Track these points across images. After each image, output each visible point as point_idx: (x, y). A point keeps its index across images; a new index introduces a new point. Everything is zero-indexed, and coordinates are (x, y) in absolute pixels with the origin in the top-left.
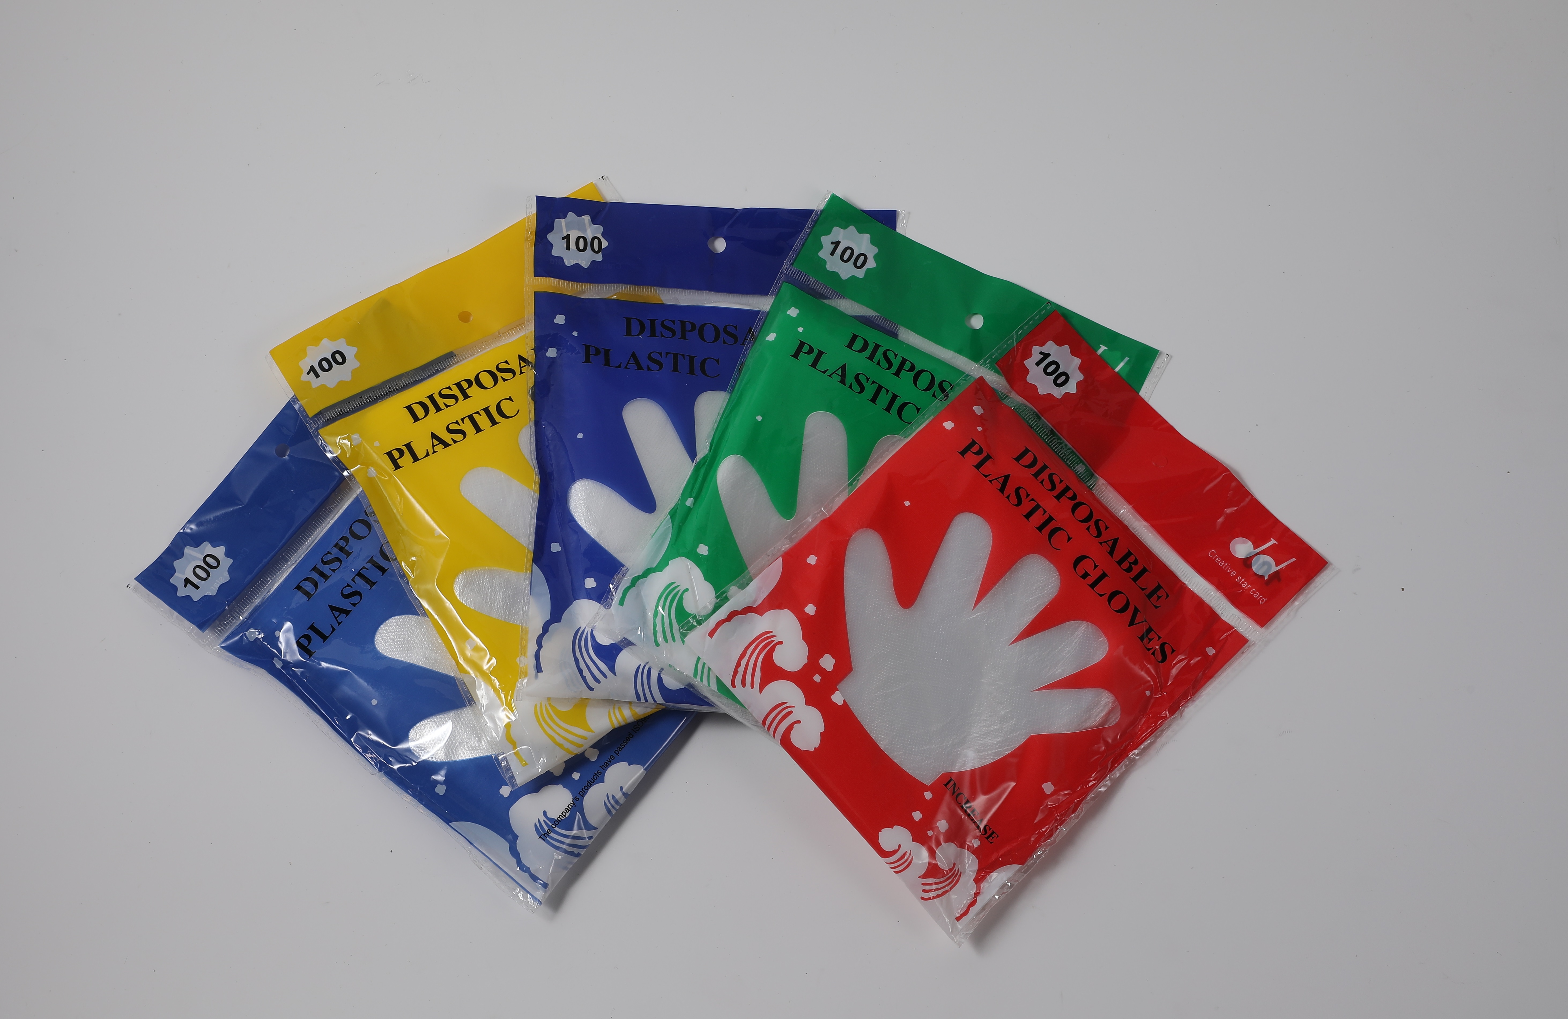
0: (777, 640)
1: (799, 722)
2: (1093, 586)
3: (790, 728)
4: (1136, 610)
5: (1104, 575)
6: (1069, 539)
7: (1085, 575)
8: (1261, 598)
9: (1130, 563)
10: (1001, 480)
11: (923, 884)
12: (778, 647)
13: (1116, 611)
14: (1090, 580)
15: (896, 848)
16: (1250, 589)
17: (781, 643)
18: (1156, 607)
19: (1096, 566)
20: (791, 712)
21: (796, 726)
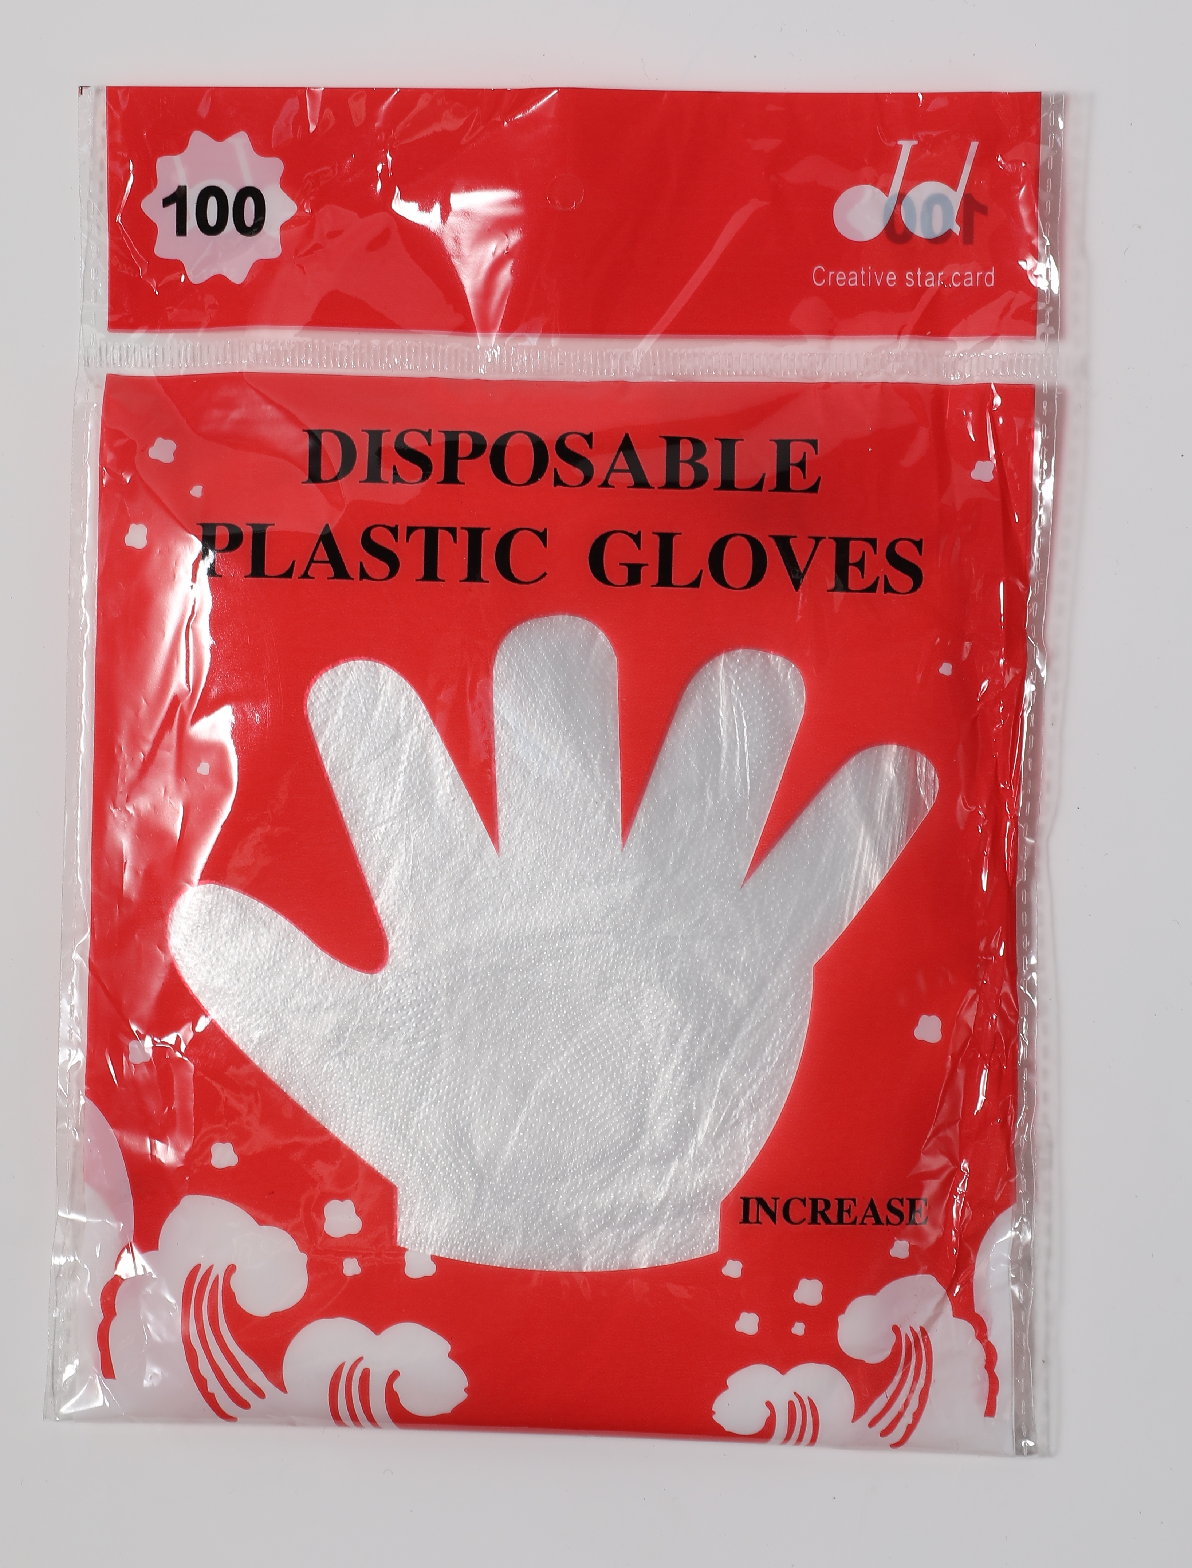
0: (219, 1271)
1: (395, 1375)
2: (665, 579)
3: (392, 1397)
4: (783, 543)
5: (666, 540)
6: (543, 536)
7: (634, 574)
8: (982, 277)
9: (691, 462)
10: (322, 554)
11: (872, 1424)
12: (235, 1283)
13: (748, 586)
14: (650, 573)
15: (767, 1413)
16: (947, 280)
17: (231, 1269)
18: (814, 489)
19: (637, 538)
20: (366, 1374)
21: (397, 1386)
